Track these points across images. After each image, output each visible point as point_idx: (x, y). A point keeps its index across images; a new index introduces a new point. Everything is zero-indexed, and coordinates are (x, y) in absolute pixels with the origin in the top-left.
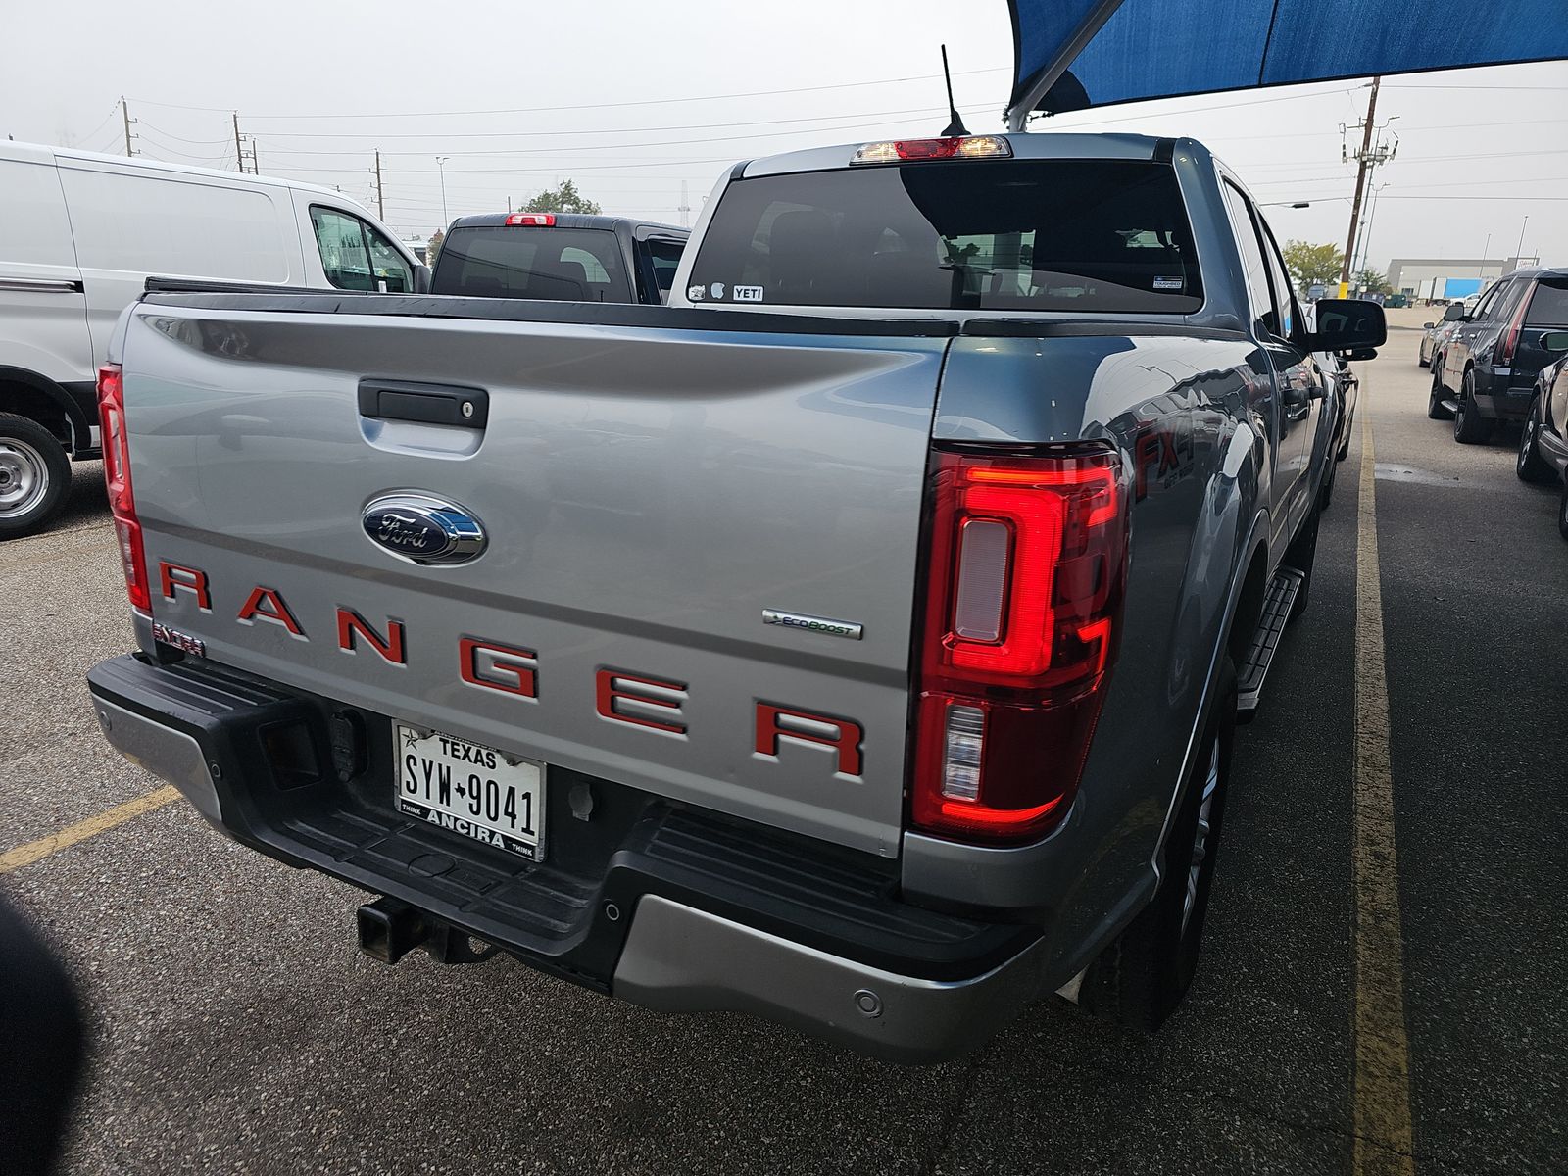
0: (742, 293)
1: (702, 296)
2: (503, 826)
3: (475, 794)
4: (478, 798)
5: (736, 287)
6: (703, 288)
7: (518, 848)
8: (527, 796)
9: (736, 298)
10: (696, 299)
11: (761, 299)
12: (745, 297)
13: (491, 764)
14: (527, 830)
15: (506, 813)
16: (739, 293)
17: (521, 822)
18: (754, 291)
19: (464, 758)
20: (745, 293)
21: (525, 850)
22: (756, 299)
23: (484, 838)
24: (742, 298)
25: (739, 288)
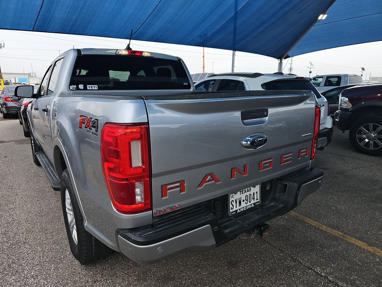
0: (90, 87)
1: (75, 89)
2: (253, 202)
3: (246, 199)
4: (247, 200)
5: (88, 86)
6: (75, 86)
7: (257, 204)
8: (257, 192)
9: (88, 88)
10: (73, 89)
11: (97, 89)
12: (91, 88)
13: (250, 190)
14: (257, 199)
15: (253, 199)
16: (89, 87)
17: (256, 199)
18: (94, 87)
19: (244, 193)
20: (91, 87)
21: (258, 203)
22: (95, 89)
23: (250, 207)
24: (90, 89)
25: (89, 86)
